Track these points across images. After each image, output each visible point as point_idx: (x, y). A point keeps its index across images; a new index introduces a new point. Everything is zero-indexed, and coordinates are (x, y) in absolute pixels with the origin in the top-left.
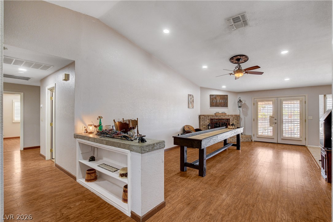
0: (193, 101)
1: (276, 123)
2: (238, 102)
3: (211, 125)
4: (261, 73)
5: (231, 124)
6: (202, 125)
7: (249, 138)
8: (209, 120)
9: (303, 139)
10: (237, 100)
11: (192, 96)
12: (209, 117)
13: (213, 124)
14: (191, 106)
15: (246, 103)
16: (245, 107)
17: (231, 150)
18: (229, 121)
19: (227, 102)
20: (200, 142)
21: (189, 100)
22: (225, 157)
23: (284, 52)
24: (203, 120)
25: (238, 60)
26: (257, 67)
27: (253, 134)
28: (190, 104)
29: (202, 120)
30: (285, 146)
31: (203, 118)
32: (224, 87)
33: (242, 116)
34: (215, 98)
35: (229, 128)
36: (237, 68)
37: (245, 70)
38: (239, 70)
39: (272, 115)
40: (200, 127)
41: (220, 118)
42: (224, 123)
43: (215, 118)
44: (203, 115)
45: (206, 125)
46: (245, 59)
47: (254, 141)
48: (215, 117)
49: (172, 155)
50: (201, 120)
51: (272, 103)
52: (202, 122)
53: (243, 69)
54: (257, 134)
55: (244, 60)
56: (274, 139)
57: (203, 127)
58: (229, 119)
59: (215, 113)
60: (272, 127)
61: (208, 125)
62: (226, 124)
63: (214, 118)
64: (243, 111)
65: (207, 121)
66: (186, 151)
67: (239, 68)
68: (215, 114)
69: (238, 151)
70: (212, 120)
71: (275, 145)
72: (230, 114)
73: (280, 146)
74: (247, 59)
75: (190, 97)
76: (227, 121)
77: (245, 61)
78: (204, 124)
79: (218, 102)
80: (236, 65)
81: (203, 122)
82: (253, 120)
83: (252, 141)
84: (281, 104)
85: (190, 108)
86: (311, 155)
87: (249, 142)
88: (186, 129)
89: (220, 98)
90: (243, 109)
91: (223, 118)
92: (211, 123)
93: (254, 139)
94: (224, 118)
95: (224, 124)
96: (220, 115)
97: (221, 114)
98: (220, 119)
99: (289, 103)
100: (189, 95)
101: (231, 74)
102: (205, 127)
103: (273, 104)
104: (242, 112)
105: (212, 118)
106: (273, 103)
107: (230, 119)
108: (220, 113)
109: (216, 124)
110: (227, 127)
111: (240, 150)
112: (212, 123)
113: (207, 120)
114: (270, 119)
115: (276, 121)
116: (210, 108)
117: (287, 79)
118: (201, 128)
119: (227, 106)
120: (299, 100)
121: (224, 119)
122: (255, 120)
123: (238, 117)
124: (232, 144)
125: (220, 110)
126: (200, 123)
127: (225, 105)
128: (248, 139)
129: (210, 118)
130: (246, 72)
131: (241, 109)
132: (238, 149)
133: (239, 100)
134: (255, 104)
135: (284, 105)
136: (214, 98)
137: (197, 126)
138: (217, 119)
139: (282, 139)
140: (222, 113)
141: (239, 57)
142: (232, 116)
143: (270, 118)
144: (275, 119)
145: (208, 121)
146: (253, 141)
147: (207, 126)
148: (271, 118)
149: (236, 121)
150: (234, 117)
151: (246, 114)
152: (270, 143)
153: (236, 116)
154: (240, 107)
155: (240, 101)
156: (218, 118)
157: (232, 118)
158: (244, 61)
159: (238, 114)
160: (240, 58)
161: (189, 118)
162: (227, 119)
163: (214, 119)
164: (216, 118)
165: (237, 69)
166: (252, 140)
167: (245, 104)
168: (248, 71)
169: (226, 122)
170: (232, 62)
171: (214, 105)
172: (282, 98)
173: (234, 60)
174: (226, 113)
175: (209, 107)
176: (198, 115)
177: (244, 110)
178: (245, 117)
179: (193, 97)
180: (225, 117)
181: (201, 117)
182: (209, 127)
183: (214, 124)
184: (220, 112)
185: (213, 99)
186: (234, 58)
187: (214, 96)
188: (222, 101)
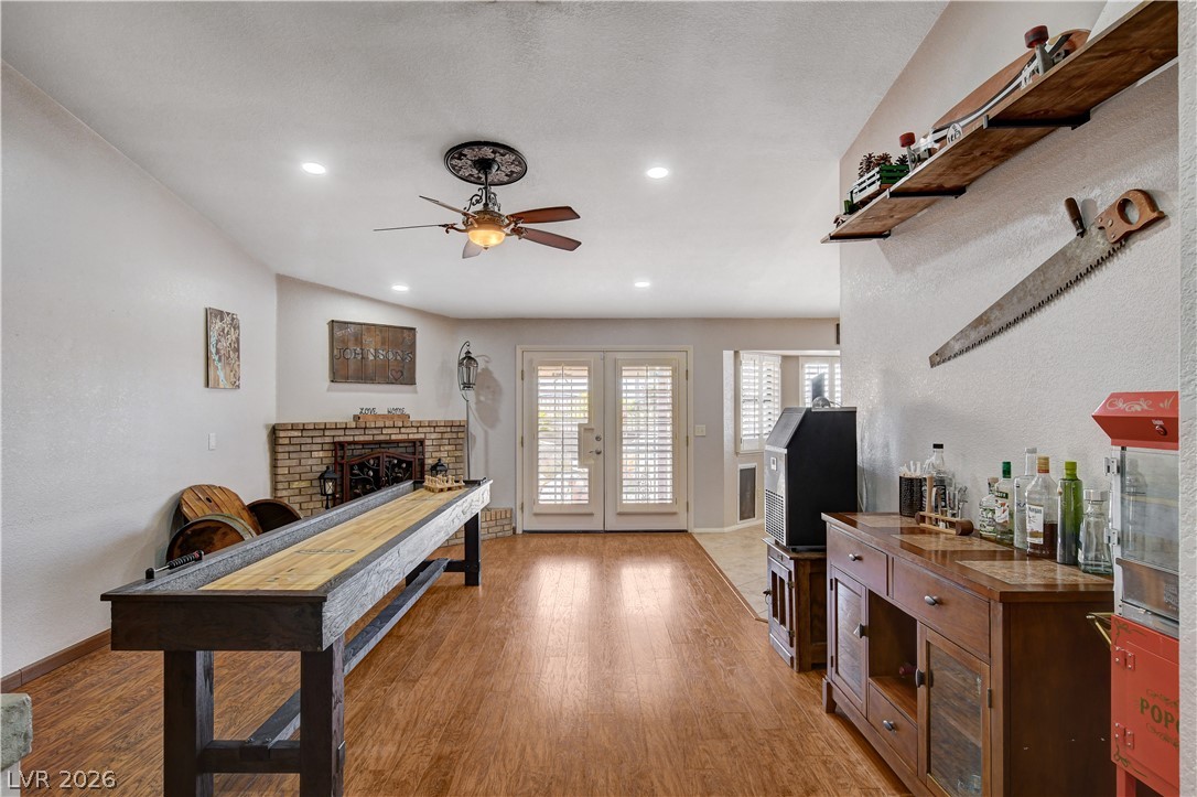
0: (237, 350)
1: (599, 453)
2: (460, 364)
3: (337, 476)
4: (571, 245)
5: (429, 462)
6: (289, 478)
7: (505, 522)
8: (326, 447)
9: (681, 509)
10: (456, 354)
11: (228, 319)
12: (327, 433)
13: (346, 469)
14: (221, 374)
15: (490, 368)
16: (488, 387)
17: (443, 594)
18: (423, 453)
19: (413, 361)
20: (311, 605)
21: (213, 340)
22: (422, 637)
23: (658, 172)
24: (291, 448)
25: (484, 165)
26: (566, 213)
27: (519, 504)
28: (219, 365)
29: (287, 449)
30: (630, 539)
31: (294, 441)
32: (400, 289)
33: (476, 429)
34: (358, 340)
35: (431, 490)
36: (478, 202)
37: (517, 217)
38: (487, 217)
39: (586, 421)
40: (275, 489)
41: (382, 438)
42: (400, 462)
43: (356, 439)
44: (293, 427)
45: (311, 476)
46: (513, 168)
47: (524, 531)
48: (357, 432)
49: (96, 693)
50: (280, 449)
51: (586, 373)
52: (288, 463)
53: (506, 211)
54: (535, 501)
55: (508, 172)
56: (591, 514)
57: (295, 485)
58: (422, 442)
59: (357, 413)
60: (586, 470)
61: (323, 477)
62: (409, 464)
63: (351, 439)
64: (478, 402)
65: (315, 454)
66: (209, 673)
67: (486, 205)
68: (356, 418)
69: (472, 590)
70: (339, 446)
71: (599, 540)
72: (426, 417)
73: (614, 542)
74: (519, 168)
75: (217, 326)
76: (411, 450)
77: (513, 178)
78: (298, 470)
79: (371, 358)
80: (474, 189)
81: (295, 462)
82: (519, 440)
83: (514, 532)
84: (617, 375)
85: (217, 387)
86: (715, 565)
87: (504, 539)
88: (196, 511)
89: (379, 338)
90: (478, 395)
91: (393, 437)
92: (336, 463)
93: (524, 523)
94: (400, 437)
95: (400, 467)
96: (380, 424)
97: (383, 416)
98: (380, 443)
99: (641, 373)
100: (212, 315)
101: (452, 228)
102: (303, 484)
103: (589, 377)
104: (477, 410)
105: (342, 439)
106: (589, 371)
107: (427, 443)
108: (378, 412)
109: (362, 466)
110: (418, 483)
111: (480, 587)
112: (342, 465)
113: (315, 447)
114: (579, 439)
115: (598, 446)
116: (328, 390)
117: (642, 284)
118: (284, 493)
119: (411, 381)
120: (669, 365)
121: (397, 442)
122: (527, 440)
123: (458, 433)
124: (445, 564)
125: (380, 399)
126: (274, 466)
127: (404, 374)
128: (499, 528)
129: (328, 440)
130: (517, 231)
131: (471, 394)
132: (472, 580)
133: (463, 355)
134: (525, 375)
135: (624, 381)
136: (352, 338)
137: (255, 488)
138: (364, 444)
139: (620, 514)
140: (390, 415)
141: (487, 152)
142: (433, 425)
143: (579, 433)
144: (598, 438)
145: (321, 454)
146: (519, 531)
147: (316, 483)
148: (585, 430)
149: (450, 448)
150: (442, 429)
151: (490, 418)
152: (579, 532)
153: (451, 425)
154: (467, 385)
155: (470, 358)
156: (371, 438)
157: (434, 436)
158: (506, 179)
159: (458, 415)
160: (494, 160)
161: (213, 444)
162: (414, 442)
163: (349, 443)
164: (362, 438)
165: (480, 207)
166: (514, 529)
167: (486, 370)
168: (524, 223)
169: (410, 458)
170: (455, 170)
171: (351, 372)
172: (619, 356)
173: (464, 160)
174: (407, 412)
175: (327, 383)
176: (267, 426)
177: (482, 398)
178: (490, 431)
179: (236, 327)
180: (403, 430)
181: (282, 434)
182: (323, 487)
183: (352, 469)
184: (382, 411)
185: (344, 341)
186: (466, 151)
187: (351, 330)
188: (391, 356)
